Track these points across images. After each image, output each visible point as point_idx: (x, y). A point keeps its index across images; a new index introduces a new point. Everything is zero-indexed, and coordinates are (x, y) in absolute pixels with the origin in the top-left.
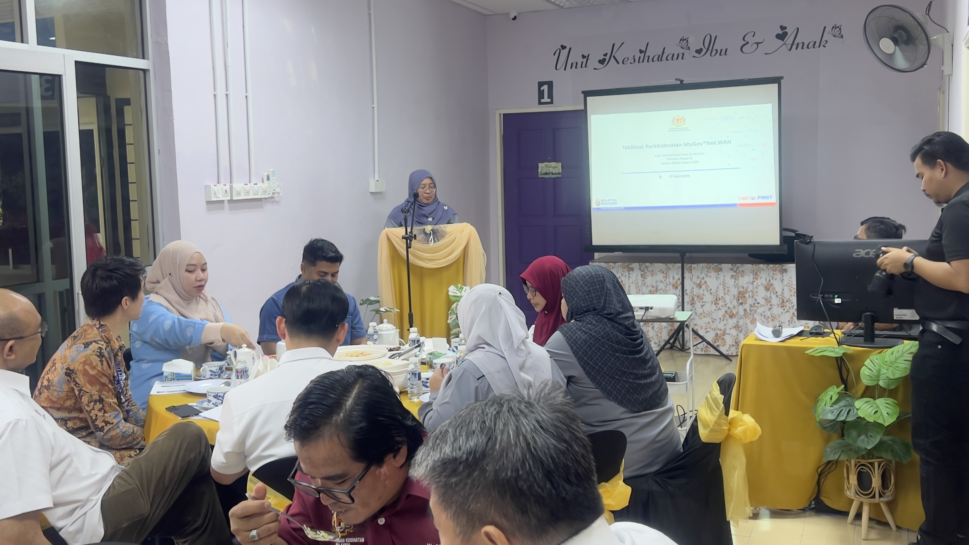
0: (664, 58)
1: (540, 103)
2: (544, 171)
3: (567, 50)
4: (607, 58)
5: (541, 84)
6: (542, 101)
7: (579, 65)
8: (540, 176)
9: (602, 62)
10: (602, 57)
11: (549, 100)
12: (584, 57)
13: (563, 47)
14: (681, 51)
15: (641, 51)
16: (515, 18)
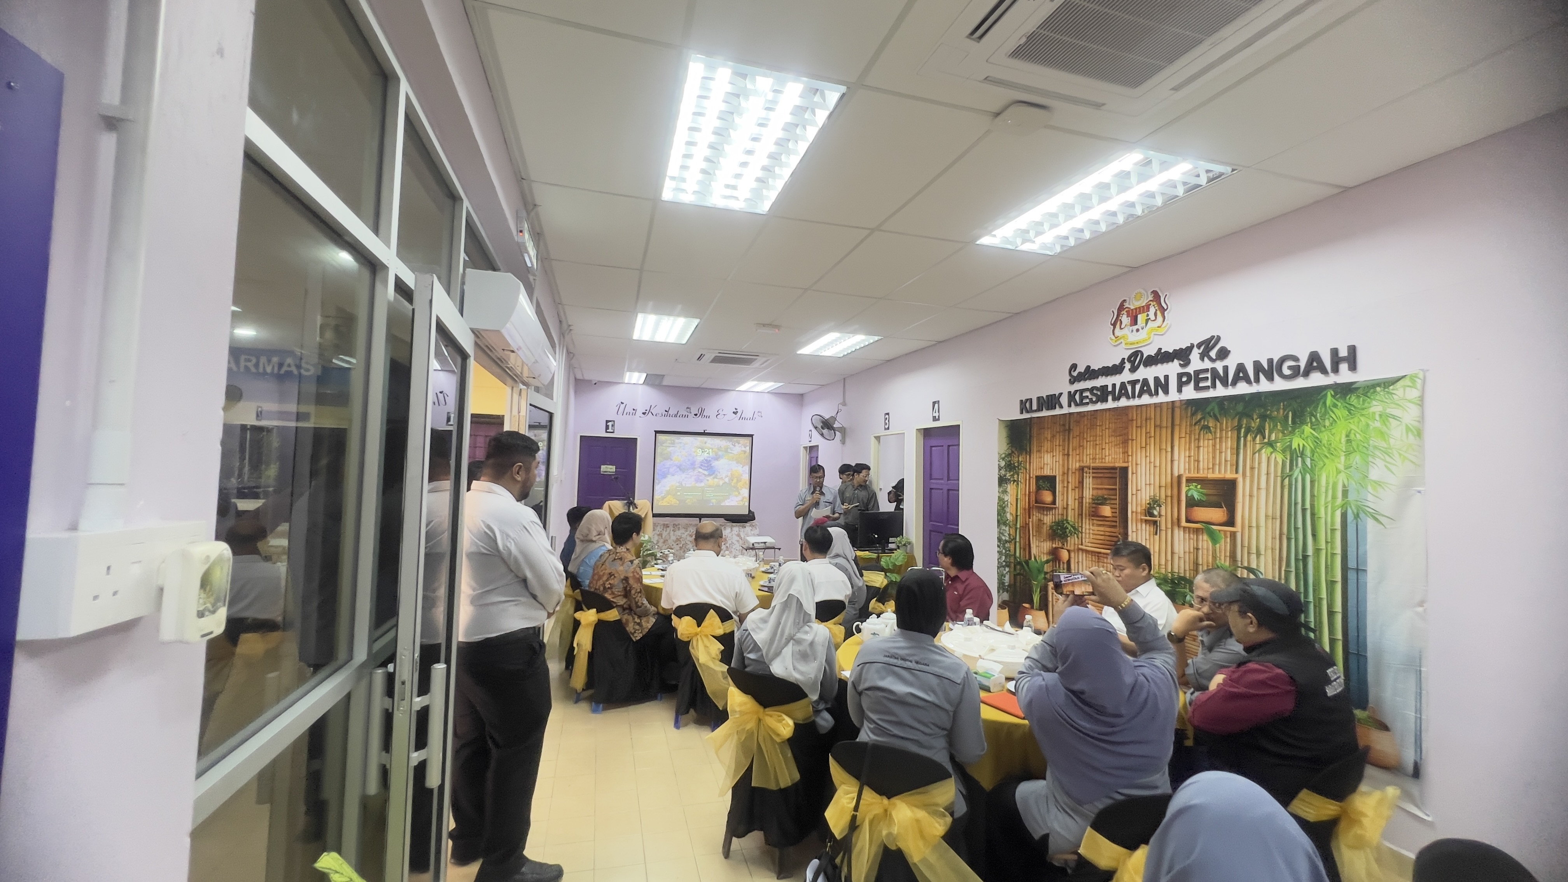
0: (678, 416)
1: (607, 432)
2: (605, 470)
3: (624, 405)
4: (647, 412)
5: (607, 422)
6: (608, 431)
7: (631, 414)
8: (602, 473)
9: (644, 413)
10: (645, 411)
11: (612, 431)
12: (634, 410)
13: (622, 403)
14: (687, 414)
15: (666, 411)
16: (595, 384)
